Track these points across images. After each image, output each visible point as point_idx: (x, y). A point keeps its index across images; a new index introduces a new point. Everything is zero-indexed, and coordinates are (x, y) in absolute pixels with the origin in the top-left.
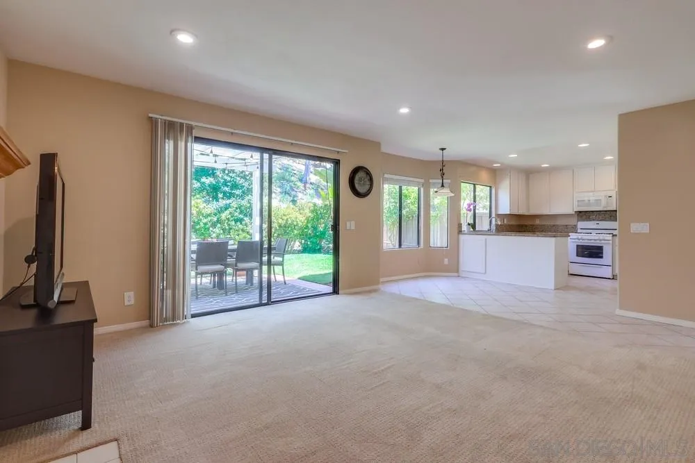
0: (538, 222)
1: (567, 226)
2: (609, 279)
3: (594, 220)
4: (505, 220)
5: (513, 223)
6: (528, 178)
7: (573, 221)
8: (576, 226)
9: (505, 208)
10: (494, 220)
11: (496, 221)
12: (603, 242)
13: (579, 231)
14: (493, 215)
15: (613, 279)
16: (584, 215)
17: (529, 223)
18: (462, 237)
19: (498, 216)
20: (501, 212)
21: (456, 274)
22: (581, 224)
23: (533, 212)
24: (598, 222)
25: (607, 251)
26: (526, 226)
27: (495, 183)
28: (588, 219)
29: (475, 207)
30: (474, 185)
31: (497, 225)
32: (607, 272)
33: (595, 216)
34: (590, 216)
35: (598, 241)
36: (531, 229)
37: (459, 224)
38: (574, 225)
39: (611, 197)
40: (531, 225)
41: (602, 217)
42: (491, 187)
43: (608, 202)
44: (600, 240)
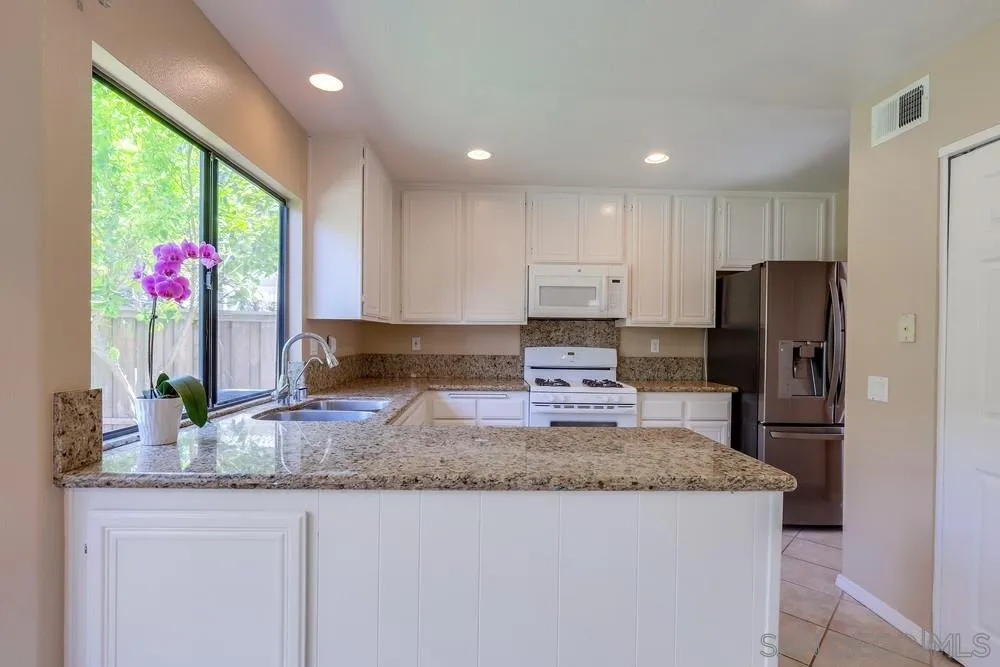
0: (417, 346)
1: (494, 358)
3: (558, 343)
4: (333, 341)
6: (398, 204)
7: (510, 347)
8: (517, 361)
12: (617, 409)
13: (527, 372)
14: (296, 326)
16: (541, 330)
20: (326, 310)
22: (535, 355)
23: (414, 315)
24: (571, 349)
26: (383, 360)
27: (303, 188)
28: (547, 341)
29: (211, 275)
30: (211, 156)
33: (560, 334)
34: (550, 332)
35: (605, 410)
36: (397, 367)
37: (66, 400)
38: (514, 357)
39: (618, 281)
40: (398, 356)
41: (575, 339)
42: (284, 201)
43: (610, 297)
44: (611, 406)
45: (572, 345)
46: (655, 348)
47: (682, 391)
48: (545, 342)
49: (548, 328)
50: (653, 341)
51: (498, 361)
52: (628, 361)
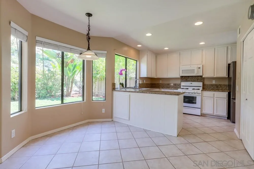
0: (161, 82)
1: (175, 84)
2: (199, 116)
3: (189, 81)
4: (144, 80)
5: (149, 82)
6: (156, 57)
7: (178, 82)
8: (180, 84)
9: (144, 74)
10: (138, 81)
11: (139, 81)
12: (196, 94)
13: (182, 87)
14: (138, 78)
15: (201, 116)
16: (184, 78)
17: (156, 82)
18: (115, 93)
19: (141, 78)
20: (142, 76)
21: (110, 120)
22: (183, 84)
23: (159, 76)
24: (191, 82)
25: (198, 100)
26: (155, 84)
27: (139, 59)
28: (187, 81)
29: (126, 72)
30: (126, 58)
31: (139, 84)
32: (198, 112)
33: (190, 79)
34: (187, 79)
35: (194, 94)
36: (157, 86)
37: (113, 84)
38: (179, 84)
39: (200, 68)
40: (158, 84)
41: (193, 80)
42: (136, 61)
43: (198, 71)
44: (195, 93)
45: (192, 82)
46: (214, 82)
47: (213, 91)
48: (186, 81)
49: (187, 78)
50: (213, 81)
51: (176, 85)
52: (206, 85)
